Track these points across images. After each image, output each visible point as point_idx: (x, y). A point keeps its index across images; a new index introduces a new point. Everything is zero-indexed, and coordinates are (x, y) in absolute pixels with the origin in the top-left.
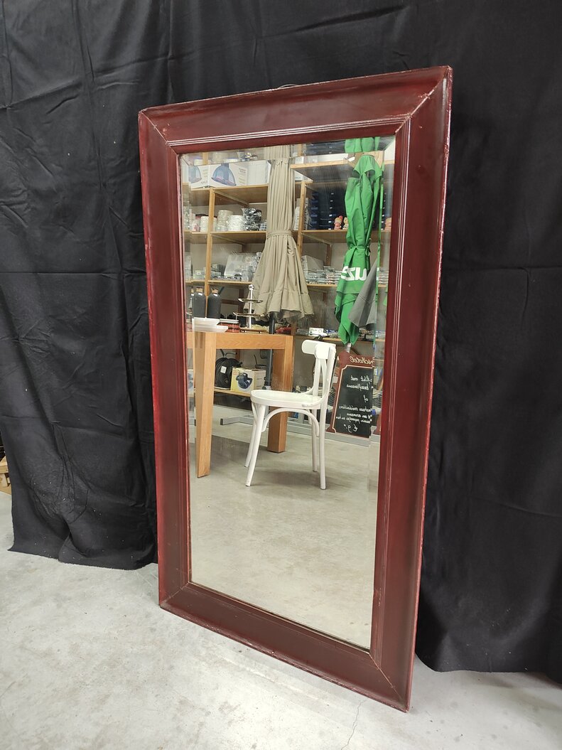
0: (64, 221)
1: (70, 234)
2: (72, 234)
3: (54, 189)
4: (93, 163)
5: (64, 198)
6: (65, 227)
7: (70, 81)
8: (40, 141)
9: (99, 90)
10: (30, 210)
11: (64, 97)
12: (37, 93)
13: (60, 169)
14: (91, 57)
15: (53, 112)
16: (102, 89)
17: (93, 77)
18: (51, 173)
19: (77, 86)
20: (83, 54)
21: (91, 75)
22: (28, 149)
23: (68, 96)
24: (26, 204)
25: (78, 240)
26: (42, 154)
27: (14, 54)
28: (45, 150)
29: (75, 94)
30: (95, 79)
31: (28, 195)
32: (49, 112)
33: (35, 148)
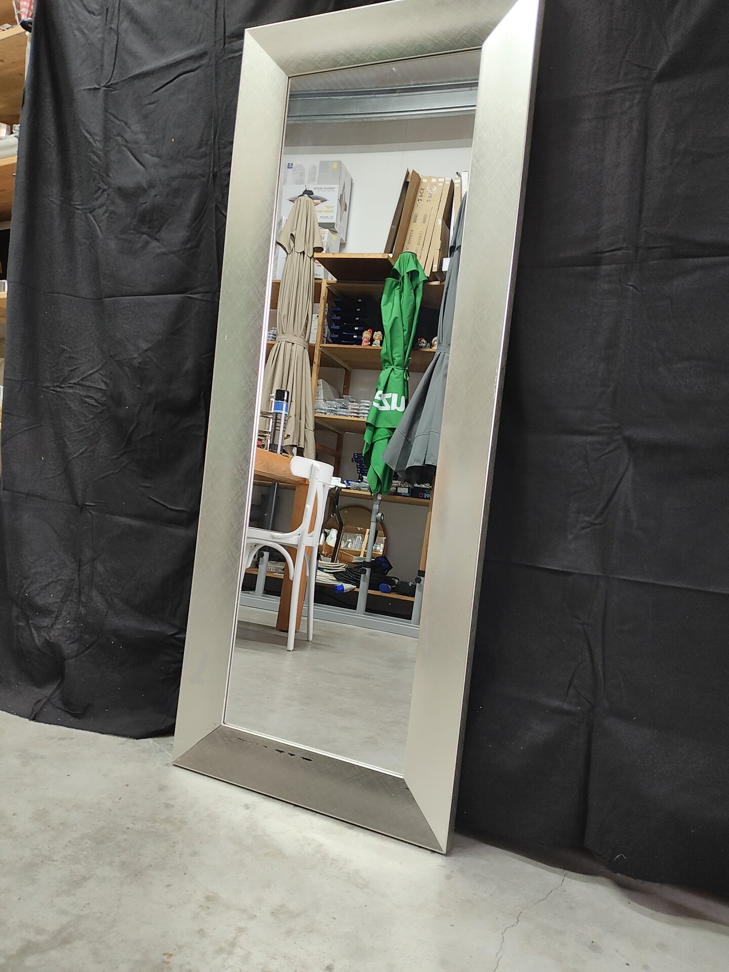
0: (149, 228)
1: (154, 244)
2: (158, 244)
3: (145, 185)
4: (203, 149)
5: (156, 196)
6: (149, 236)
7: (192, 51)
8: (136, 127)
9: (230, 58)
10: (107, 215)
11: (180, 70)
12: (145, 68)
13: (156, 159)
14: (227, 21)
15: (163, 89)
16: (233, 58)
17: (225, 44)
18: (143, 165)
19: (201, 56)
20: (216, 17)
21: (222, 41)
22: (119, 138)
23: (186, 69)
24: (105, 208)
25: (163, 250)
26: (136, 143)
27: (125, 24)
28: (141, 137)
29: (196, 65)
30: (226, 46)
31: (108, 195)
32: (158, 90)
33: (128, 136)
